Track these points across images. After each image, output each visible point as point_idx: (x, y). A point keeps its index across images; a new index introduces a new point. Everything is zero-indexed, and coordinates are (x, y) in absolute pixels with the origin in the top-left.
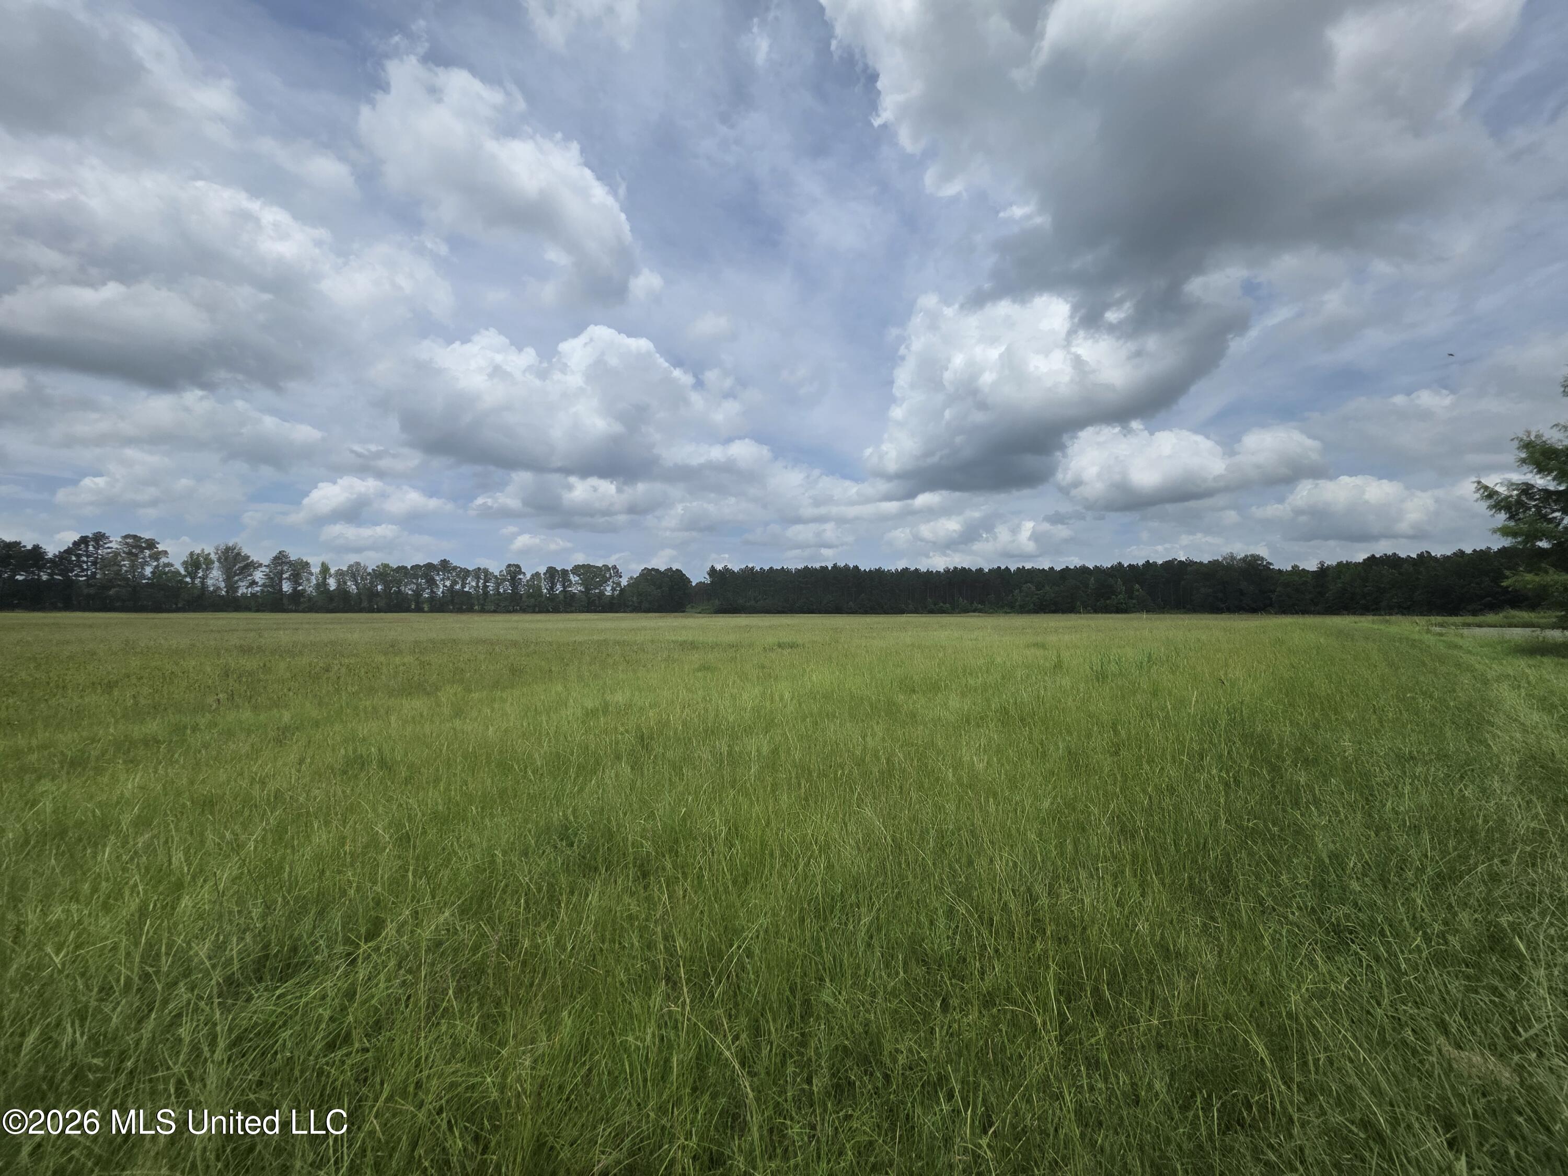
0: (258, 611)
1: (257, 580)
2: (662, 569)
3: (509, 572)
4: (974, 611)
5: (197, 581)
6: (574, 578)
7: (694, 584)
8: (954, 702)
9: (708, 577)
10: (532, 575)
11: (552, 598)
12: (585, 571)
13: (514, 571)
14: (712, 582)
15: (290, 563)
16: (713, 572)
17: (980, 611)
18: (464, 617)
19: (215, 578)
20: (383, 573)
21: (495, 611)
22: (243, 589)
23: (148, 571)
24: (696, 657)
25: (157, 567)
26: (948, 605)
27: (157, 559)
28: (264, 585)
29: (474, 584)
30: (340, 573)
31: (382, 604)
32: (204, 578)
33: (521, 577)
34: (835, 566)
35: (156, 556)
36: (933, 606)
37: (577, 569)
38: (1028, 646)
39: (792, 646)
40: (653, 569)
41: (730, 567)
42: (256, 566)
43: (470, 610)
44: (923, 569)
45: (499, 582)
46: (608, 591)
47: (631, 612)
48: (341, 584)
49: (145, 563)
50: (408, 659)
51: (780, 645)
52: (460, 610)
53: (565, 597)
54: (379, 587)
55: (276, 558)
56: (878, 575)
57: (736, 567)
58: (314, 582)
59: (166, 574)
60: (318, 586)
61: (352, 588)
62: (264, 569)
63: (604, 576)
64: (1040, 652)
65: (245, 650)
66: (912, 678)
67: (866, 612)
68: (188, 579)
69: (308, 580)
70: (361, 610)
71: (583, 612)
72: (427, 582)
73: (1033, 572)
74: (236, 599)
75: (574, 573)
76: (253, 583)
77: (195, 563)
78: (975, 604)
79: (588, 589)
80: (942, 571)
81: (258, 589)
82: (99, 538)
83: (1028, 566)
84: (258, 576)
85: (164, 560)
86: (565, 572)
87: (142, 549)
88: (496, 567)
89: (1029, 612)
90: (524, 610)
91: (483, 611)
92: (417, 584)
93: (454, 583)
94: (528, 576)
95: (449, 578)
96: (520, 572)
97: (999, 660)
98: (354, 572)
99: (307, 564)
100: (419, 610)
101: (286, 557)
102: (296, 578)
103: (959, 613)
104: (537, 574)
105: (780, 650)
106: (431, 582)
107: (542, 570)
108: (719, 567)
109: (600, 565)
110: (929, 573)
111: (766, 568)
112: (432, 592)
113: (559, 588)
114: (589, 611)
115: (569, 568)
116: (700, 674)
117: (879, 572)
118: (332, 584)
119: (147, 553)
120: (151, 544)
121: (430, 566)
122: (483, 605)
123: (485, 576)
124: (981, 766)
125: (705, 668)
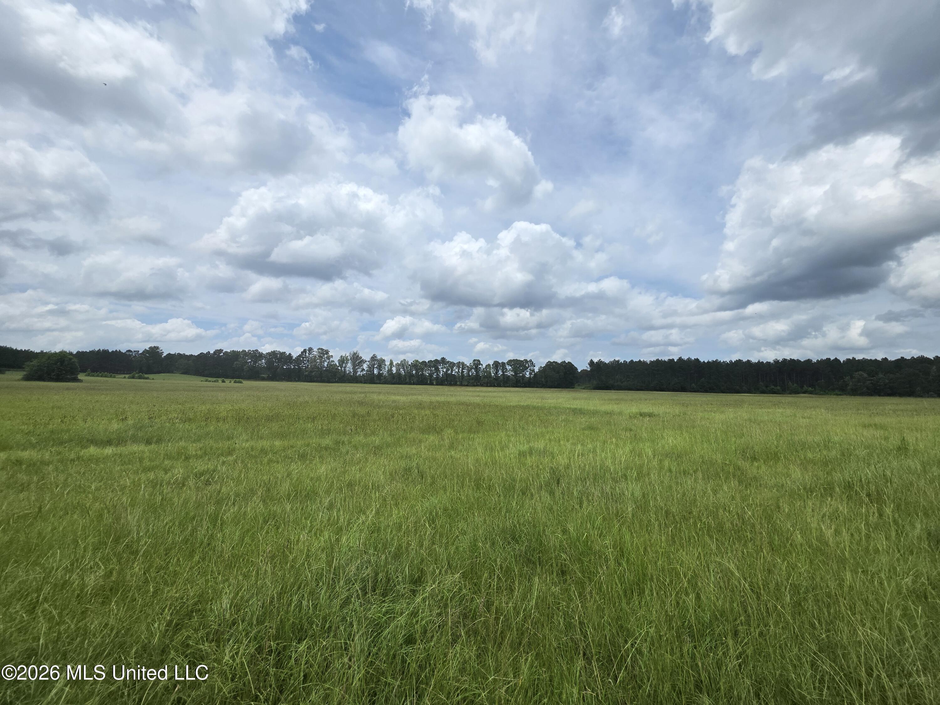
0: (365, 383)
1: (365, 368)
2: (559, 362)
3: (474, 364)
4: (805, 392)
5: (343, 369)
6: (509, 367)
7: (579, 371)
8: (796, 473)
9: (588, 366)
10: (486, 366)
11: (497, 378)
12: (514, 363)
13: (477, 363)
14: (591, 370)
15: (377, 360)
16: (591, 363)
17: (811, 393)
18: (452, 388)
19: (349, 367)
20: (416, 365)
21: (467, 385)
22: (359, 373)
23: (326, 364)
24: (583, 420)
25: (329, 362)
26: (779, 388)
27: (329, 359)
28: (367, 371)
29: (457, 370)
30: (398, 365)
31: (415, 380)
32: (345, 367)
33: (480, 366)
34: (680, 359)
35: (328, 358)
36: (764, 388)
37: (510, 362)
38: (865, 426)
39: (650, 415)
40: (554, 362)
41: (603, 360)
42: (363, 361)
43: (455, 384)
44: (754, 360)
45: (469, 369)
46: (528, 375)
47: (541, 387)
48: (398, 370)
49: (325, 361)
50: (428, 412)
51: (641, 415)
52: (450, 385)
53: (504, 378)
54: (414, 372)
55: (372, 358)
56: (715, 365)
57: (607, 360)
58: (387, 369)
59: (332, 365)
60: (388, 371)
61: (402, 371)
62: (367, 363)
63: (525, 366)
64: (879, 433)
65: (361, 403)
66: (753, 448)
67: (706, 391)
68: (339, 368)
69: (384, 368)
70: (406, 384)
71: (514, 387)
72: (435, 369)
73: (865, 363)
74: (356, 377)
75: (508, 365)
76: (363, 370)
77: (343, 361)
78: (805, 387)
79: (516, 373)
80: (772, 362)
81: (365, 372)
82: (310, 350)
83: (859, 357)
84: (365, 366)
85: (331, 359)
86: (503, 364)
87: (324, 354)
88: (468, 362)
89: (862, 394)
90: (482, 385)
91: (461, 385)
92: (431, 371)
93: (448, 370)
94: (484, 366)
95: (445, 367)
96: (480, 364)
97: (836, 439)
98: (403, 364)
99: (384, 360)
100: (432, 384)
101: (376, 357)
102: (380, 368)
103: (790, 394)
104: (489, 365)
105: (641, 418)
106: (437, 370)
107: (491, 363)
108: (595, 360)
109: (523, 360)
110: (760, 364)
111: (628, 360)
112: (437, 374)
113: (500, 373)
114: (517, 386)
115: (506, 361)
116: (586, 432)
117: (716, 364)
118: (394, 370)
119: (326, 356)
120: (327, 352)
121: (436, 361)
122: (461, 382)
123: (463, 366)
124: (829, 533)
125: (591, 428)
